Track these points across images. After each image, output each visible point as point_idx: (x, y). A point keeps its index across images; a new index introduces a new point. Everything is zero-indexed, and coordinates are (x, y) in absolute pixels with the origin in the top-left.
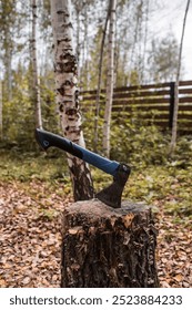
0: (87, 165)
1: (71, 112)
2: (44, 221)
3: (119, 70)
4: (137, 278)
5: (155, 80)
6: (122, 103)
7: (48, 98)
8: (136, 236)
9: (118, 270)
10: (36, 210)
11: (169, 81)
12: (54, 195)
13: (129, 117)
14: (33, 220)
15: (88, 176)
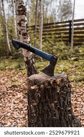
0: (33, 60)
1: (24, 34)
2: (14, 87)
3: (44, 15)
4: (63, 107)
5: (61, 20)
6: (46, 31)
7: (11, 30)
8: (62, 88)
9: (55, 104)
10: (10, 83)
11: (67, 20)
12: (17, 76)
13: (50, 38)
14: (9, 87)
15: (34, 65)
